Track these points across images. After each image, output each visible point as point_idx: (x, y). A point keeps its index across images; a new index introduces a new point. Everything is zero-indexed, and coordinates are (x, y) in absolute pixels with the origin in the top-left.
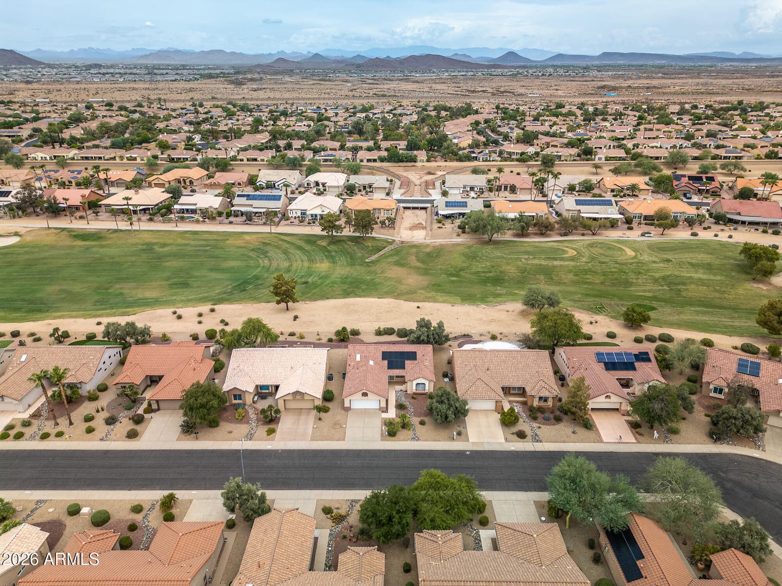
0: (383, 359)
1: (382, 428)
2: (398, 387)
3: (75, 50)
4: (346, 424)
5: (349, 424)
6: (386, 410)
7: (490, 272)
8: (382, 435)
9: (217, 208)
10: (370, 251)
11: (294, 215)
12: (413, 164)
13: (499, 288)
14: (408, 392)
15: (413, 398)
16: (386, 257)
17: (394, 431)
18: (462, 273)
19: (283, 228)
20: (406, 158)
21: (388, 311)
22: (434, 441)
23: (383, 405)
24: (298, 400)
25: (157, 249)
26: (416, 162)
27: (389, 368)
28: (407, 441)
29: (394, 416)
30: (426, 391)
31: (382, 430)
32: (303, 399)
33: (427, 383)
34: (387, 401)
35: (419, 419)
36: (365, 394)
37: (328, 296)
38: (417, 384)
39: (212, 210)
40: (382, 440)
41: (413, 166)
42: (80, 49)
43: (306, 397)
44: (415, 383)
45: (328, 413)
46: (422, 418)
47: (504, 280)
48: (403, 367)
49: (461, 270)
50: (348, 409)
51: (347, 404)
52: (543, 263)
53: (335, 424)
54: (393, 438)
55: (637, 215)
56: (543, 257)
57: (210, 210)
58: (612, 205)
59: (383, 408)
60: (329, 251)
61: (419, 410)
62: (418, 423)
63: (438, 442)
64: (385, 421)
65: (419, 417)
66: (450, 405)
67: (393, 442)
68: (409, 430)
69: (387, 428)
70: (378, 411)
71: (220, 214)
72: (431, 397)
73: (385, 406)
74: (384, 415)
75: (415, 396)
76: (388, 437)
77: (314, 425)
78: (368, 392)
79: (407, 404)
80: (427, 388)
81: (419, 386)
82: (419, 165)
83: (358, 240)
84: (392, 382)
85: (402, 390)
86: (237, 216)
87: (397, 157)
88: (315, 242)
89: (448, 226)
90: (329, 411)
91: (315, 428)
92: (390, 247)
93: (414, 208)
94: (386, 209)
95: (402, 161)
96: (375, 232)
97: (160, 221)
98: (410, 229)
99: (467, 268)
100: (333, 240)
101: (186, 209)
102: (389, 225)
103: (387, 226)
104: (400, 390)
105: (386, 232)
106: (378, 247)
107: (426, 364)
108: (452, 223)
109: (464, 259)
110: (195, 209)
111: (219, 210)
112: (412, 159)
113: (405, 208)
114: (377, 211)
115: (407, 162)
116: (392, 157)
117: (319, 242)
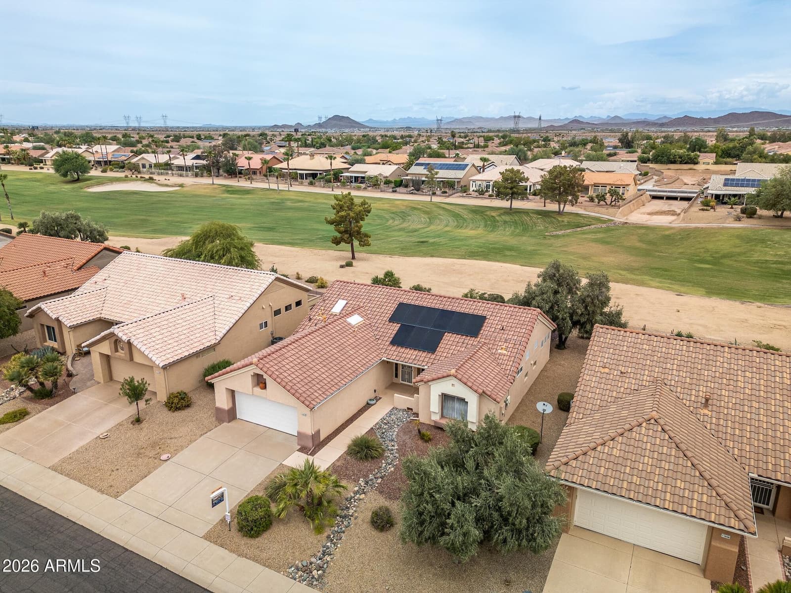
0: (393, 318)
2: (401, 401)
3: (397, 119)
4: (176, 452)
9: (387, 177)
10: (561, 225)
11: (477, 188)
12: (691, 166)
14: (421, 419)
15: (422, 436)
18: (722, 261)
19: (456, 199)
20: (680, 157)
24: (124, 360)
26: (695, 163)
27: (393, 342)
28: (278, 569)
30: (470, 427)
32: (129, 360)
33: (472, 400)
36: (262, 382)
38: (446, 398)
39: (382, 178)
40: (207, 536)
41: (690, 169)
43: (137, 357)
44: (436, 390)
49: (725, 256)
50: (224, 416)
51: (220, 401)
53: (155, 445)
54: (244, 541)
57: (379, 177)
65: (387, 498)
67: (231, 557)
68: (319, 529)
70: (295, 443)
71: (387, 182)
74: (295, 460)
76: (234, 533)
77: (108, 431)
78: (264, 375)
80: (472, 416)
81: (450, 404)
82: (700, 167)
83: (550, 214)
84: (409, 384)
85: (412, 409)
86: (406, 186)
87: (666, 155)
88: (482, 212)
89: (722, 210)
90: (183, 409)
91: (104, 438)
92: (599, 225)
93: (669, 198)
94: (615, 185)
95: (674, 162)
96: (585, 209)
97: (321, 187)
98: (649, 214)
99: (739, 254)
100: (510, 211)
101: (355, 177)
102: (612, 202)
103: (609, 203)
104: (408, 408)
105: (603, 210)
106: (578, 223)
107: (499, 351)
108: (732, 208)
109: (737, 241)
110: (363, 178)
111: (388, 179)
112: (690, 159)
113: (654, 197)
114: (600, 188)
115: (681, 163)
116: (659, 156)
117: (488, 213)
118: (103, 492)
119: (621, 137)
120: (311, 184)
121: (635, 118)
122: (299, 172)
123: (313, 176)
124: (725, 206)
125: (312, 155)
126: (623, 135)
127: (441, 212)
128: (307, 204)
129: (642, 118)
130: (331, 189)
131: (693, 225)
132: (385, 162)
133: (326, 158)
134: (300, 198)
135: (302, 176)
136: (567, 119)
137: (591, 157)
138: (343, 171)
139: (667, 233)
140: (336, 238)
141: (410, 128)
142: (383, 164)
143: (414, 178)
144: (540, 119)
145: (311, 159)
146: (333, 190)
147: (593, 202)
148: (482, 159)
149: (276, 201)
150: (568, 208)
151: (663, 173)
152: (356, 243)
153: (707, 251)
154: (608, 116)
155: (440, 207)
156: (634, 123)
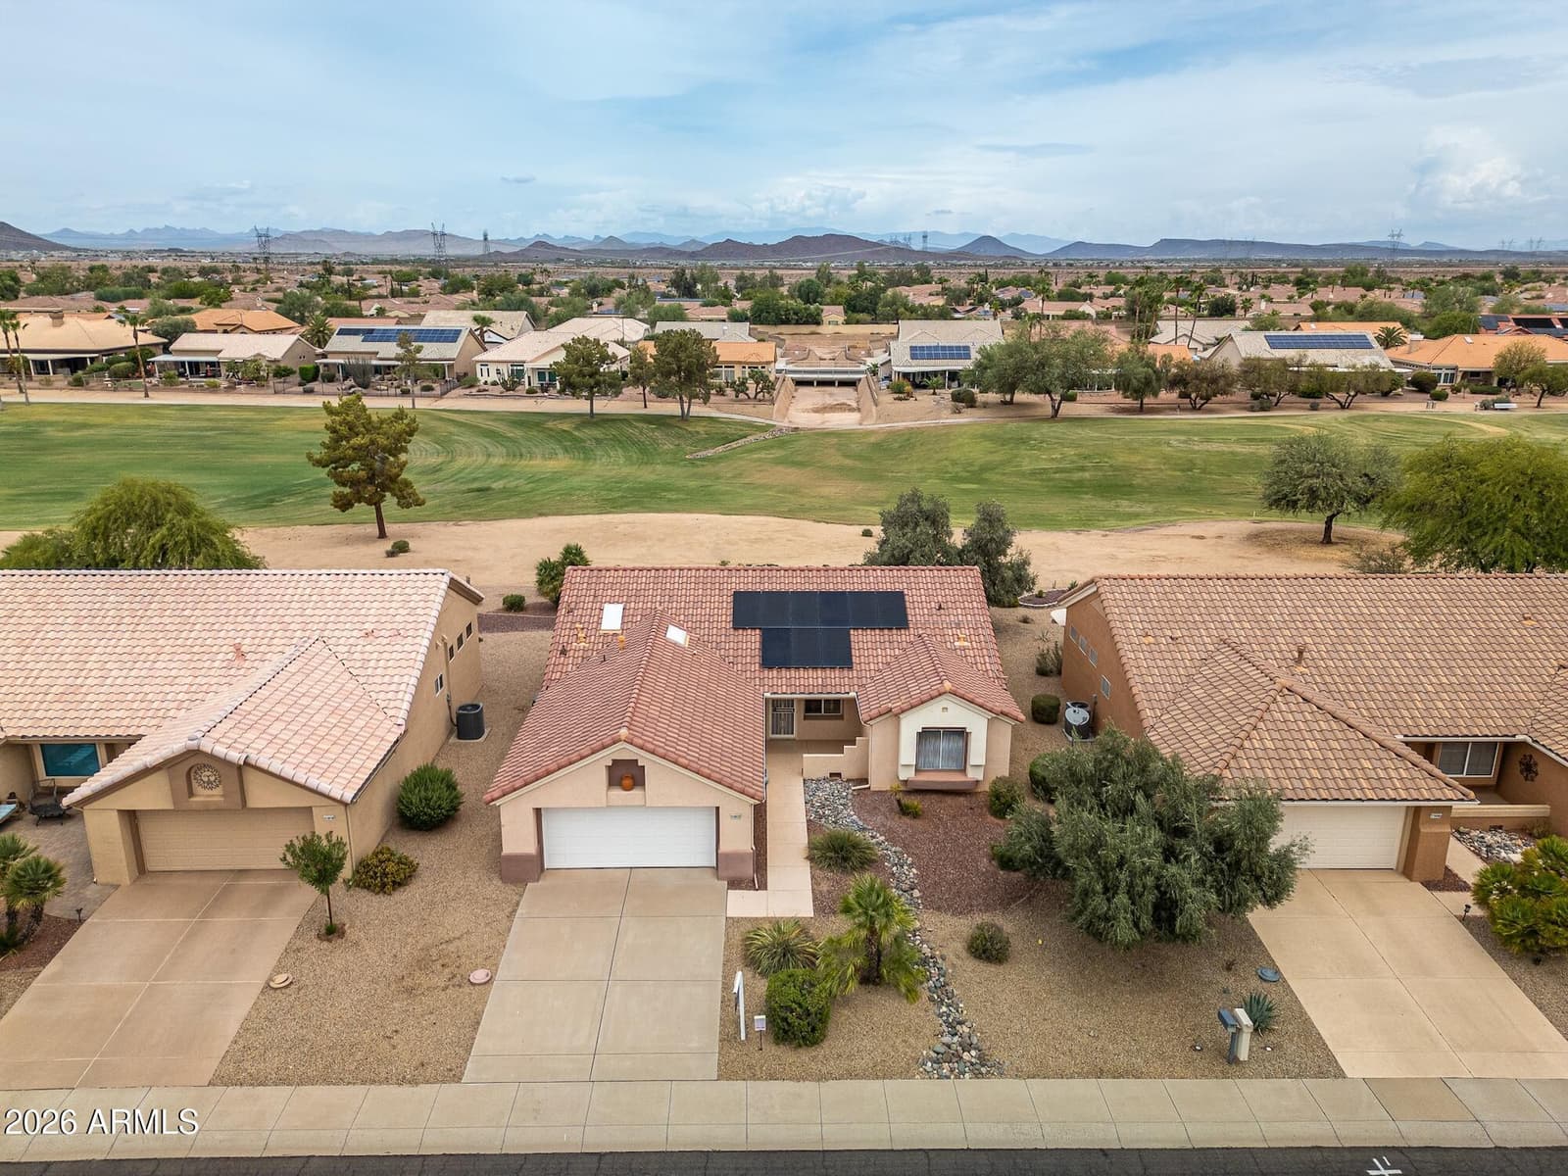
0: (740, 621)
1: (727, 986)
2: (818, 763)
3: (138, 230)
4: (491, 960)
5: (514, 961)
6: (751, 873)
7: (1083, 469)
8: (728, 1038)
9: (275, 361)
10: (700, 440)
11: (494, 377)
12: (813, 328)
13: (1125, 503)
14: (875, 784)
15: (904, 811)
16: (750, 451)
17: (811, 1003)
18: (986, 476)
19: (457, 402)
20: (796, 314)
21: (756, 541)
22: (1100, 1074)
23: (739, 839)
24: (208, 811)
25: (51, 433)
26: (818, 323)
27: (768, 662)
28: (906, 1074)
29: (805, 909)
30: (973, 775)
31: (729, 1001)
32: (240, 807)
33: (977, 725)
34: (760, 813)
35: (965, 926)
36: (626, 775)
37: (544, 511)
38: (926, 735)
39: (262, 362)
40: (726, 1073)
41: (812, 333)
42: (146, 230)
43: (261, 795)
44: (911, 726)
45: (399, 896)
46: (980, 918)
47: (1131, 485)
48: (842, 659)
49: (984, 469)
50: (527, 870)
51: (517, 839)
52: (1238, 448)
53: (423, 963)
54: (805, 1055)
55: (1443, 372)
56: (1235, 438)
58: (1372, 347)
59: (736, 857)
60: (575, 439)
61: (952, 873)
62: (959, 946)
63: (1129, 1085)
64: (747, 942)
65: (958, 912)
66: (1176, 830)
67: (808, 1088)
68: (911, 994)
69: (762, 986)
70: (710, 879)
71: (282, 373)
72: (1001, 803)
73: (746, 845)
74: (744, 904)
75: (913, 801)
76: (772, 1050)
77: (278, 970)
78: (644, 759)
79: (874, 838)
80: (977, 754)
81: (930, 746)
82: (826, 329)
83: (668, 421)
84: (786, 736)
85: (839, 775)
86: (331, 379)
87: (774, 310)
88: (538, 424)
89: (924, 398)
90: (407, 884)
91: (286, 987)
92: (760, 436)
93: (822, 383)
94: (747, 363)
95: (787, 322)
96: (718, 410)
97: (106, 389)
98: (816, 411)
99: (1003, 463)
100: (591, 419)
101: (190, 363)
102: (757, 394)
103: (752, 396)
104: (831, 775)
105: (749, 408)
106: (724, 434)
107: (956, 644)
108: (934, 394)
109: (988, 445)
110: (212, 364)
111: (282, 365)
112: (810, 315)
113: (800, 383)
114: (724, 369)
115: (797, 323)
116: (762, 311)
117: (550, 424)
118: (414, 1082)
119: (674, 277)
120: (78, 384)
121: (644, 242)
122: (30, 356)
123: (75, 366)
124: (925, 391)
125: (57, 317)
126: (676, 273)
127: (452, 429)
128: (105, 431)
129: (657, 241)
130: (143, 394)
131: (901, 425)
132: (229, 328)
133: (121, 322)
134: (79, 419)
135: (42, 367)
136: (521, 240)
137: (663, 314)
138: (153, 349)
139: (872, 439)
140: (342, 496)
141: (181, 251)
142: (225, 332)
143: (353, 361)
144: (486, 239)
145: (54, 326)
146: (147, 396)
147: (723, 395)
148: (476, 319)
149: (13, 429)
150: (697, 409)
151: (784, 340)
152: (390, 503)
153: (954, 463)
154: (597, 237)
155: (441, 419)
156: (645, 250)
